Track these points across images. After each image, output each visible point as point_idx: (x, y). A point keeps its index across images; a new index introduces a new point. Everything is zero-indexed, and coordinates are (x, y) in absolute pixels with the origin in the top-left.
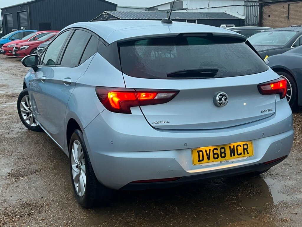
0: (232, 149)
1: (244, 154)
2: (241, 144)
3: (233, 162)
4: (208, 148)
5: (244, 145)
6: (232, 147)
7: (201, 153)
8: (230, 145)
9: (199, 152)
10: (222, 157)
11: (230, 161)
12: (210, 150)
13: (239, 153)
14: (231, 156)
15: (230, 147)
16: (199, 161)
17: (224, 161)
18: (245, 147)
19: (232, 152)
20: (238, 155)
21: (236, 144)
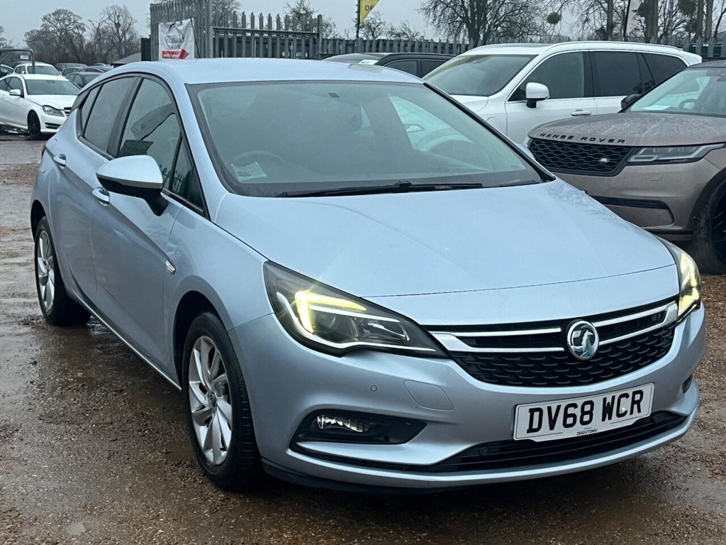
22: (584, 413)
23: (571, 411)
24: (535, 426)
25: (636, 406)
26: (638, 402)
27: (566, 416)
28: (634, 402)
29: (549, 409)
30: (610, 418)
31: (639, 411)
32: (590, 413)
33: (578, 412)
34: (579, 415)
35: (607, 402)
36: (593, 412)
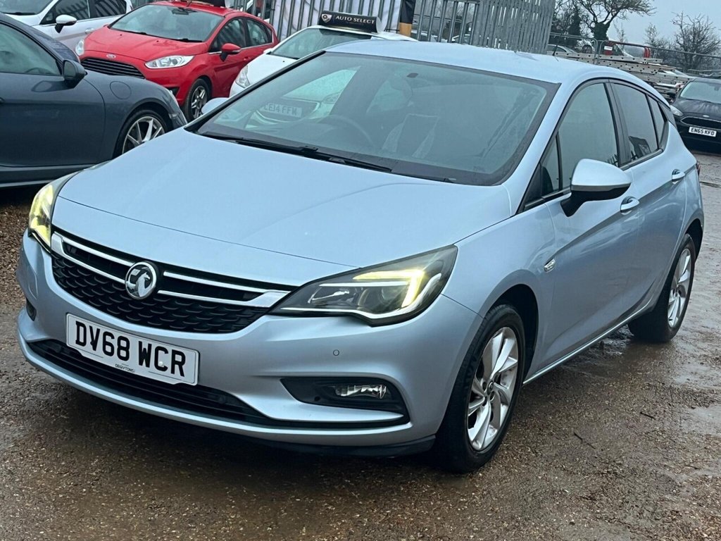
22: (120, 348)
23: (108, 339)
24: (82, 340)
25: (177, 367)
26: (181, 364)
27: (105, 343)
28: (174, 362)
29: (91, 328)
30: (148, 365)
31: (182, 374)
32: (127, 349)
33: (115, 342)
34: (116, 347)
35: (143, 347)
36: (130, 350)
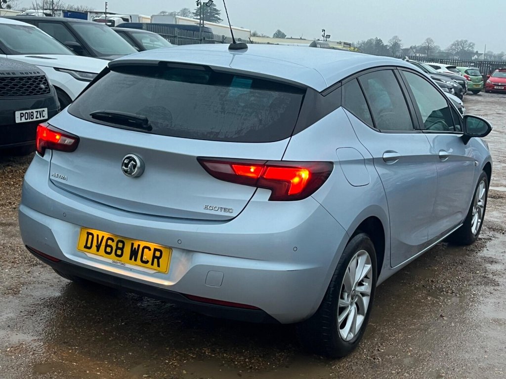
0: (135, 248)
1: (152, 264)
2: (153, 246)
3: (131, 270)
4: (101, 234)
5: (156, 250)
6: (136, 246)
7: (90, 237)
8: (133, 242)
9: (89, 234)
10: (116, 255)
11: (128, 266)
12: (103, 237)
13: (144, 259)
14: (131, 259)
15: (133, 244)
16: (86, 247)
17: (118, 262)
18: (158, 254)
19: (134, 254)
20: (143, 262)
21: (143, 244)
